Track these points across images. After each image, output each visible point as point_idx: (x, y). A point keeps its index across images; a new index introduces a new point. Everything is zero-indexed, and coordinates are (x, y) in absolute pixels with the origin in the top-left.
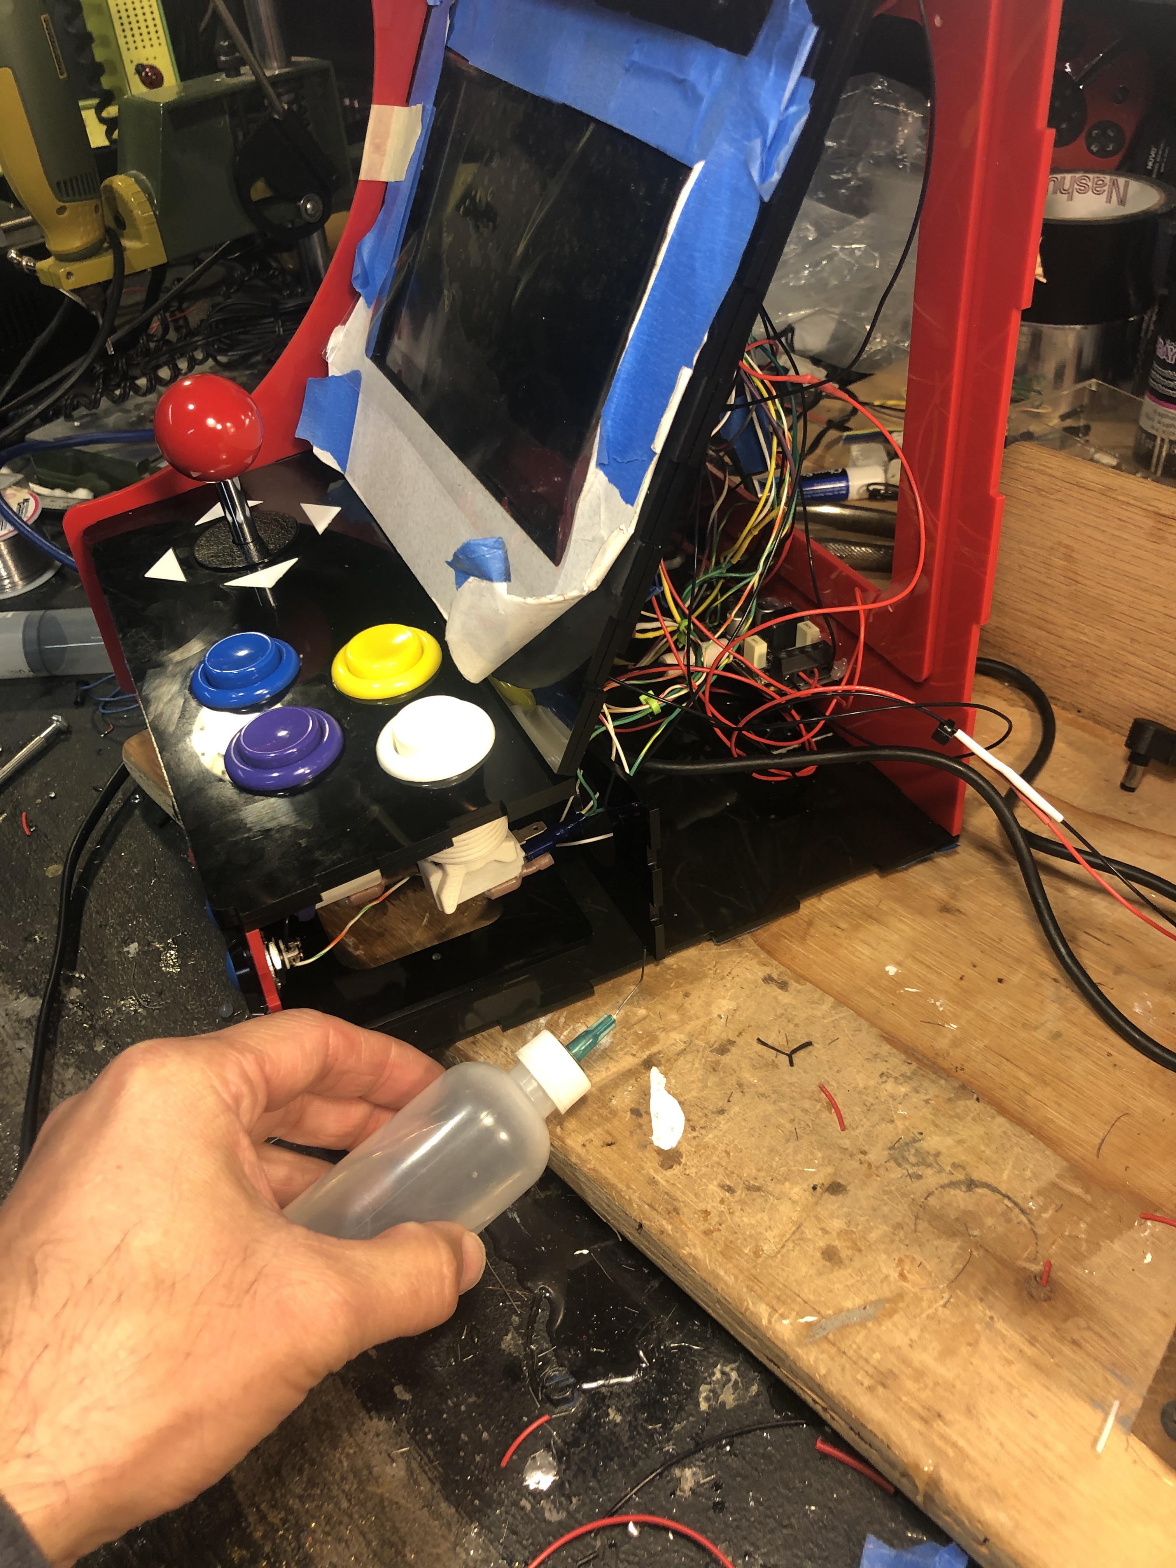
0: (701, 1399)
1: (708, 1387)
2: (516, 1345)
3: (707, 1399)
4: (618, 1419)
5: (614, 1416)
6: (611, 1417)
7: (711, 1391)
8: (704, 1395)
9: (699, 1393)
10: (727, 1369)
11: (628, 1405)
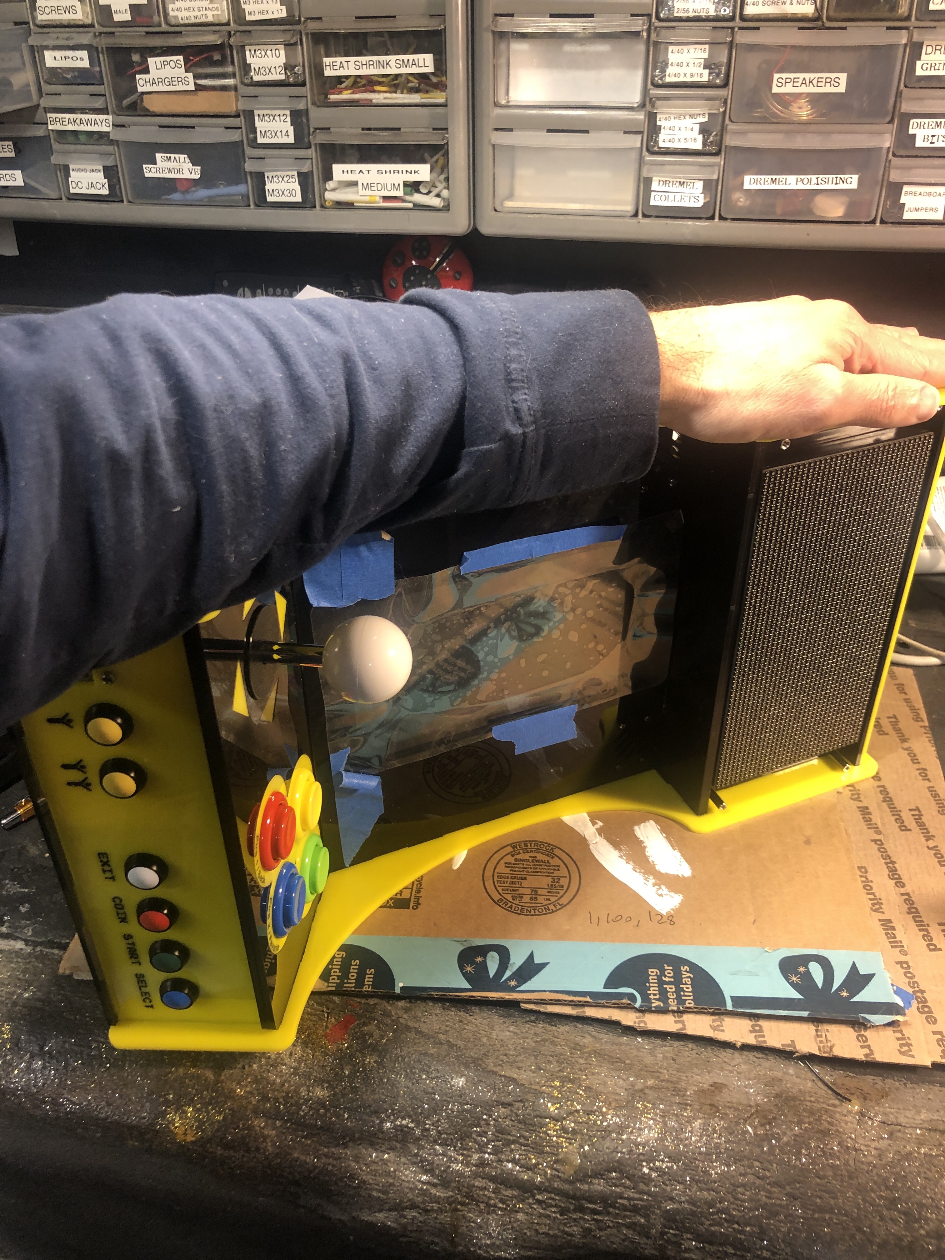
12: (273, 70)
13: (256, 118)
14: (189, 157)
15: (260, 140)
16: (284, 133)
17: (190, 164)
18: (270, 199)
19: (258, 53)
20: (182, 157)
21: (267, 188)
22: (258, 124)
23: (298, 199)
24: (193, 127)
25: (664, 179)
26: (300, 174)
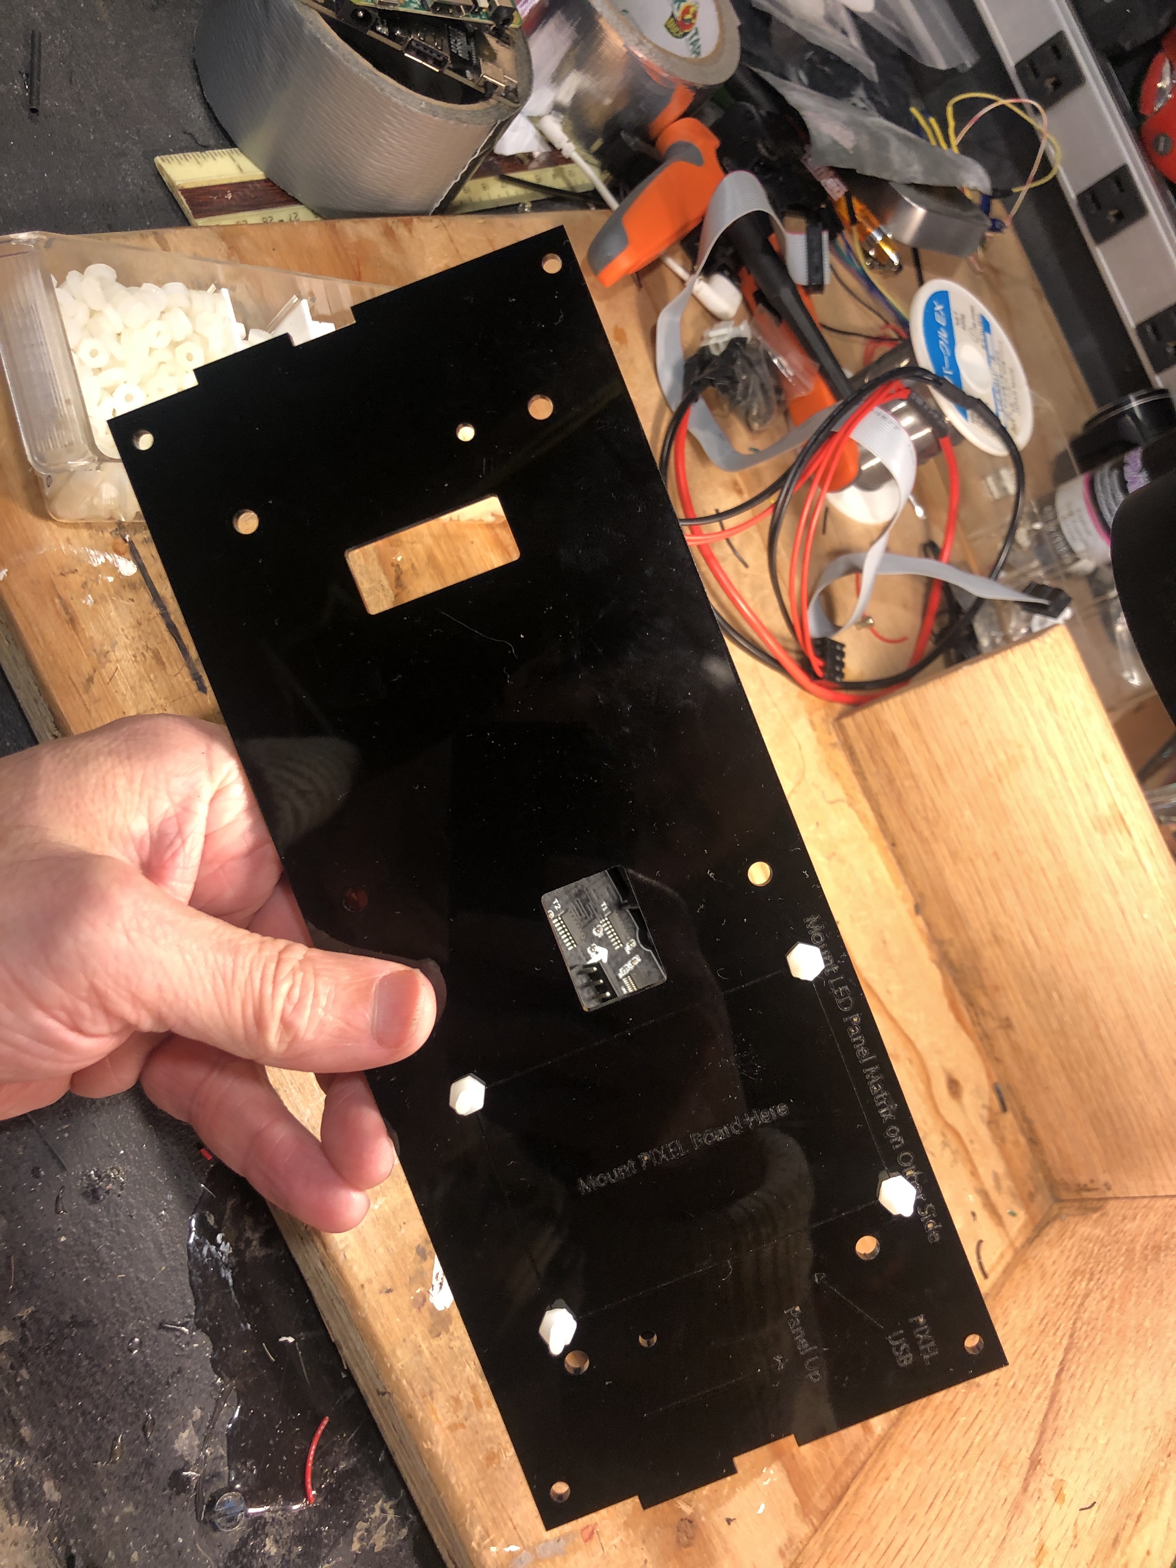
0: (355, 1539)
1: (365, 1525)
2: (191, 1447)
3: (361, 1539)
4: (273, 1551)
5: (271, 1548)
6: (267, 1548)
7: (367, 1530)
8: (359, 1534)
9: (355, 1531)
10: (387, 1506)
11: (285, 1536)
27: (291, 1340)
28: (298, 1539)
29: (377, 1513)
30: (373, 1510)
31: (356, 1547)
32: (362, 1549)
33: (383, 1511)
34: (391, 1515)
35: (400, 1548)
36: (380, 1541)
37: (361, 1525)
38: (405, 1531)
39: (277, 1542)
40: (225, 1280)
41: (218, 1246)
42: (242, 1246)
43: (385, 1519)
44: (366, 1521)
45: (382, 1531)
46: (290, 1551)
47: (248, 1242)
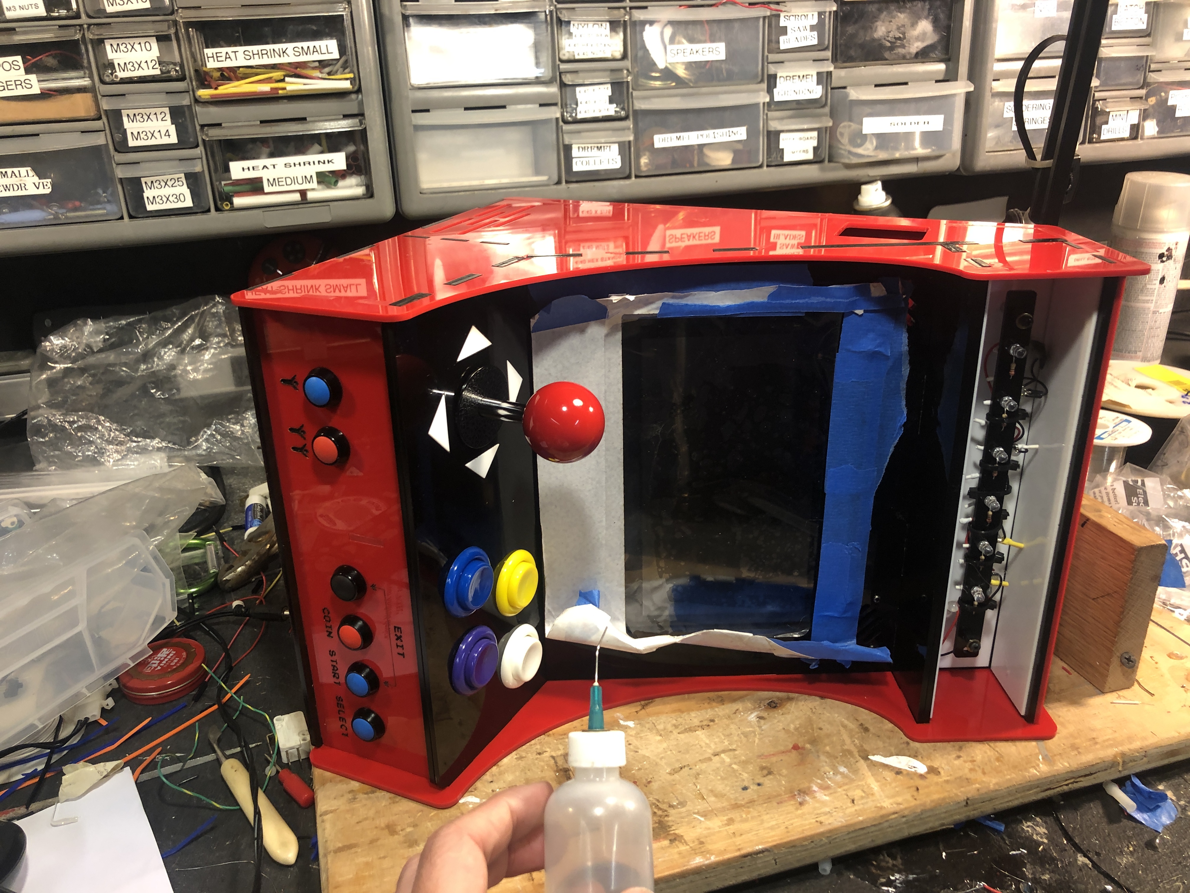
0: (1041, 840)
1: (1035, 835)
3: (1041, 838)
5: (1046, 877)
8: (1038, 838)
9: (1037, 840)
10: (1025, 825)
12: (143, 65)
13: (125, 119)
14: (34, 170)
15: (132, 143)
16: (163, 133)
17: (37, 178)
18: (150, 207)
19: (122, 47)
20: (23, 170)
21: (145, 195)
22: (127, 124)
23: (189, 203)
24: (38, 135)
25: (583, 146)
26: (188, 176)
27: (944, 854)
28: (1042, 865)
29: (1029, 829)
30: (1028, 831)
31: (1046, 841)
32: (1047, 838)
33: (1028, 827)
34: (1029, 824)
35: (1046, 822)
36: (1042, 830)
37: (1035, 837)
38: (1038, 819)
39: (1043, 874)
40: (914, 878)
41: (896, 879)
42: (896, 868)
43: (1032, 827)
44: (1033, 835)
45: (1038, 828)
46: (1048, 869)
47: (894, 865)
